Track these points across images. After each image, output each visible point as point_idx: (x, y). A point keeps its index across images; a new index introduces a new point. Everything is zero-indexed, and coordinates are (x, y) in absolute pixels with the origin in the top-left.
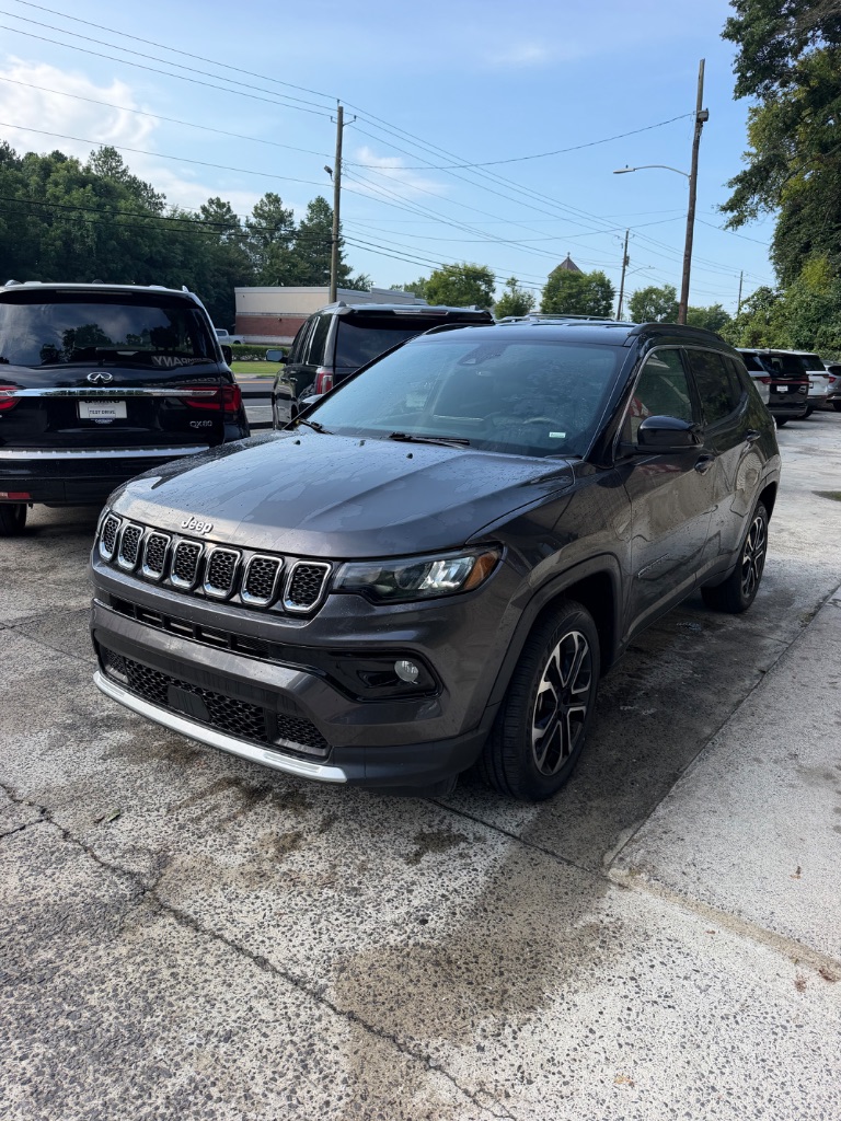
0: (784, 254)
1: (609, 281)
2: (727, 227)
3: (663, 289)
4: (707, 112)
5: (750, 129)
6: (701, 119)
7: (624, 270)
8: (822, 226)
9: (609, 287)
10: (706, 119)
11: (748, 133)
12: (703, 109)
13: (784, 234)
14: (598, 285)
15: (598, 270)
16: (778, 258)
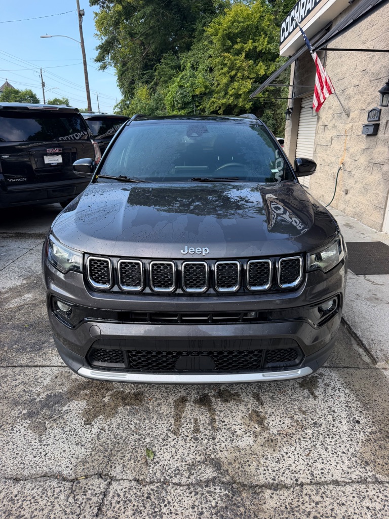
0: (123, 84)
1: (35, 95)
2: (99, 69)
3: (62, 99)
4: (83, 10)
5: (96, 23)
6: (81, 15)
7: (43, 89)
8: (139, 71)
9: (36, 98)
10: (83, 15)
11: (95, 24)
12: (81, 9)
13: (121, 75)
14: (30, 97)
15: (29, 88)
16: (121, 86)
